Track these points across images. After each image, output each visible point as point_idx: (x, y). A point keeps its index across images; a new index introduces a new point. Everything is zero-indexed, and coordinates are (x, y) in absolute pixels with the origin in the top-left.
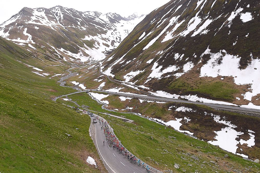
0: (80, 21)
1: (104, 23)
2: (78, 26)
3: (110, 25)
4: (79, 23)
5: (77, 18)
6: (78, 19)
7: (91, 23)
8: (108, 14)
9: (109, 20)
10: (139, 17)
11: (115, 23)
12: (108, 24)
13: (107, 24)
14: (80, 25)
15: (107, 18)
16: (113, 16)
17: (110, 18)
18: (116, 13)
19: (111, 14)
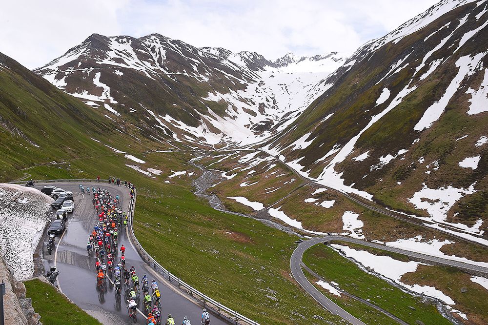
0: (197, 65)
1: (239, 69)
2: (194, 74)
3: (249, 73)
4: (195, 68)
5: (191, 59)
6: (193, 59)
7: (216, 69)
8: (243, 53)
9: (247, 64)
10: (296, 62)
11: (258, 70)
12: (246, 72)
13: (244, 72)
14: (197, 71)
15: (243, 61)
16: (252, 57)
17: (248, 61)
18: (256, 53)
19: (248, 54)
